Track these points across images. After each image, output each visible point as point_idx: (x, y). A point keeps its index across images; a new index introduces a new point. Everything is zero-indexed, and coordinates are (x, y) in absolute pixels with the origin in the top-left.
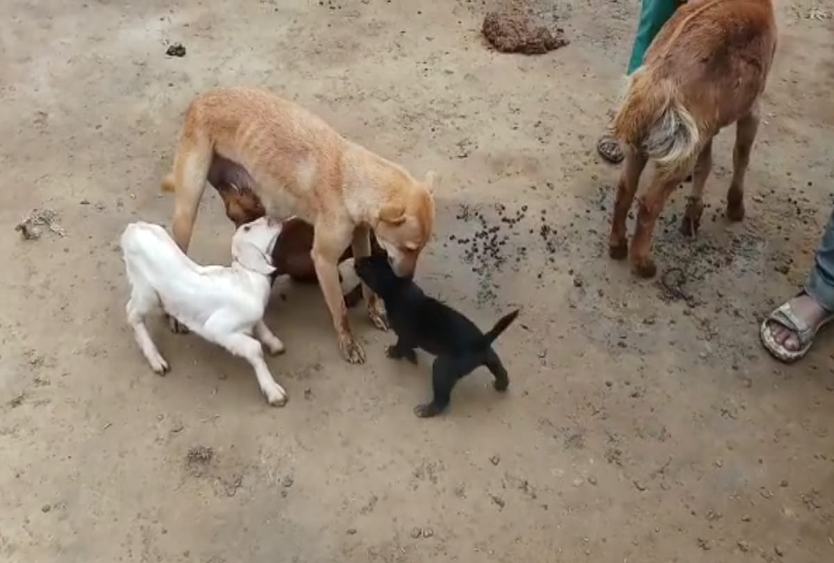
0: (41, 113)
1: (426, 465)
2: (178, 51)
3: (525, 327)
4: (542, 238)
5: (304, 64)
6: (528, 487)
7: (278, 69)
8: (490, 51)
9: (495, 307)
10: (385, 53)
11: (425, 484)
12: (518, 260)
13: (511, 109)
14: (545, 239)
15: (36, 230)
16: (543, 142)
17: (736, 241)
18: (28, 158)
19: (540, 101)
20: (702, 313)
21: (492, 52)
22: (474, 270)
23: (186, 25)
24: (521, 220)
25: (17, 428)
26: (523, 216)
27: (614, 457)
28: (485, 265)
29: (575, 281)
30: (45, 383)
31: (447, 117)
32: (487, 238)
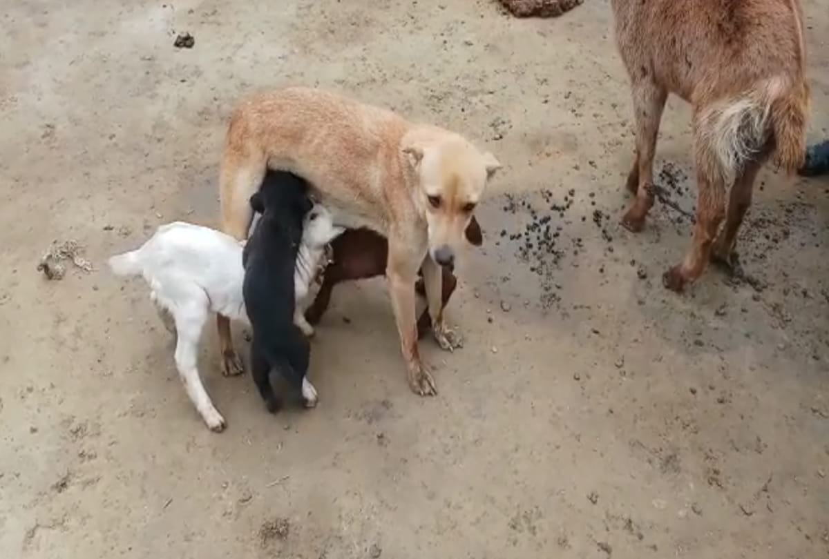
0: (48, 126)
1: (522, 513)
2: (186, 42)
3: (596, 332)
4: (595, 225)
5: (318, 46)
6: (633, 525)
7: (293, 52)
8: (506, 17)
9: (561, 310)
10: (399, 27)
11: (524, 536)
12: (576, 253)
13: (538, 80)
14: (599, 226)
15: (58, 267)
16: (576, 115)
17: (789, 211)
18: (40, 180)
19: (567, 68)
20: (772, 296)
21: (508, 18)
22: (533, 269)
23: (191, 11)
24: (571, 207)
25: (66, 518)
26: (571, 202)
27: (713, 478)
28: (543, 263)
29: (639, 273)
30: (90, 457)
31: (475, 94)
32: (539, 230)
